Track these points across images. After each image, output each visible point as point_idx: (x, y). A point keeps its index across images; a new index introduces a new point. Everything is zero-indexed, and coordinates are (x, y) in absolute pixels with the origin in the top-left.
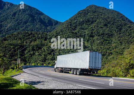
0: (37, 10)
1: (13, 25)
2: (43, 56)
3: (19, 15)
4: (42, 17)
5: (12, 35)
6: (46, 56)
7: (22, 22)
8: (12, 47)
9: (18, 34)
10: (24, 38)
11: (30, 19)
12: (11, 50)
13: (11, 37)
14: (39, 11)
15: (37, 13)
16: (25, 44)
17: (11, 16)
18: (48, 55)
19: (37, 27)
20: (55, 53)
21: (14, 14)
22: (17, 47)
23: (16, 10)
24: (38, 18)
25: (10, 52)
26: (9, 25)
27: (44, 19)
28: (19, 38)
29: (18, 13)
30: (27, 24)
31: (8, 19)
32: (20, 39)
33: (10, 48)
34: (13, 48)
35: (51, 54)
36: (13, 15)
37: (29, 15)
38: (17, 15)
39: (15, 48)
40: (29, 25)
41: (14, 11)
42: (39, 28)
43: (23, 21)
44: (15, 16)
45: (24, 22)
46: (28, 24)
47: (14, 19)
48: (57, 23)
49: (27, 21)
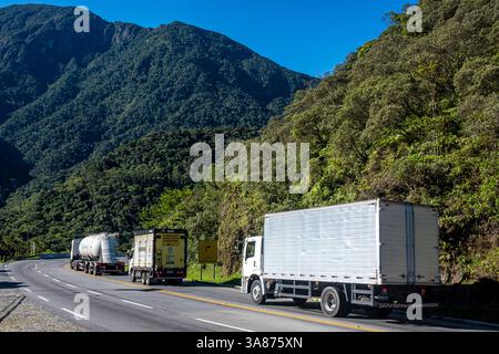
0: (228, 41)
1: (141, 104)
3: (160, 64)
4: (246, 65)
5: (134, 145)
7: (172, 91)
8: (131, 188)
9: (154, 140)
10: (173, 154)
11: (201, 79)
12: (130, 198)
14: (234, 43)
15: (225, 53)
16: (176, 173)
17: (133, 74)
19: (228, 105)
21: (145, 65)
22: (148, 189)
23: (151, 49)
24: (232, 69)
25: (126, 208)
26: (128, 108)
27: (254, 71)
28: (156, 157)
29: (157, 60)
30: (191, 99)
31: (126, 83)
32: (161, 158)
33: (127, 191)
34: (137, 192)
36: (140, 69)
37: (196, 61)
38: (153, 68)
39: (142, 192)
40: (198, 103)
41: (144, 54)
42: (236, 110)
43: (178, 86)
44: (147, 72)
45: (181, 91)
46: (194, 96)
47: (143, 81)
48: (303, 81)
49: (192, 88)
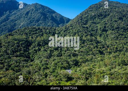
0: (50, 9)
1: (26, 23)
2: (49, 52)
3: (31, 13)
4: (54, 15)
6: (52, 52)
7: (34, 20)
8: (15, 42)
10: (30, 33)
11: (42, 17)
12: (14, 45)
13: (17, 32)
14: (51, 9)
15: (49, 12)
16: (30, 39)
17: (24, 15)
18: (54, 51)
19: (49, 24)
20: (63, 49)
21: (27, 13)
22: (21, 43)
23: (29, 9)
24: (50, 16)
25: (12, 47)
26: (22, 24)
27: (56, 17)
28: (25, 34)
29: (31, 12)
30: (39, 22)
31: (22, 18)
32: (27, 34)
33: (14, 43)
34: (17, 43)
35: (58, 50)
37: (41, 13)
38: (29, 14)
39: (19, 43)
40: (41, 23)
41: (27, 10)
42: (51, 26)
43: (36, 19)
44: (28, 15)
45: (37, 20)
46: (40, 22)
47: (26, 17)
48: (68, 20)
49: (39, 20)
